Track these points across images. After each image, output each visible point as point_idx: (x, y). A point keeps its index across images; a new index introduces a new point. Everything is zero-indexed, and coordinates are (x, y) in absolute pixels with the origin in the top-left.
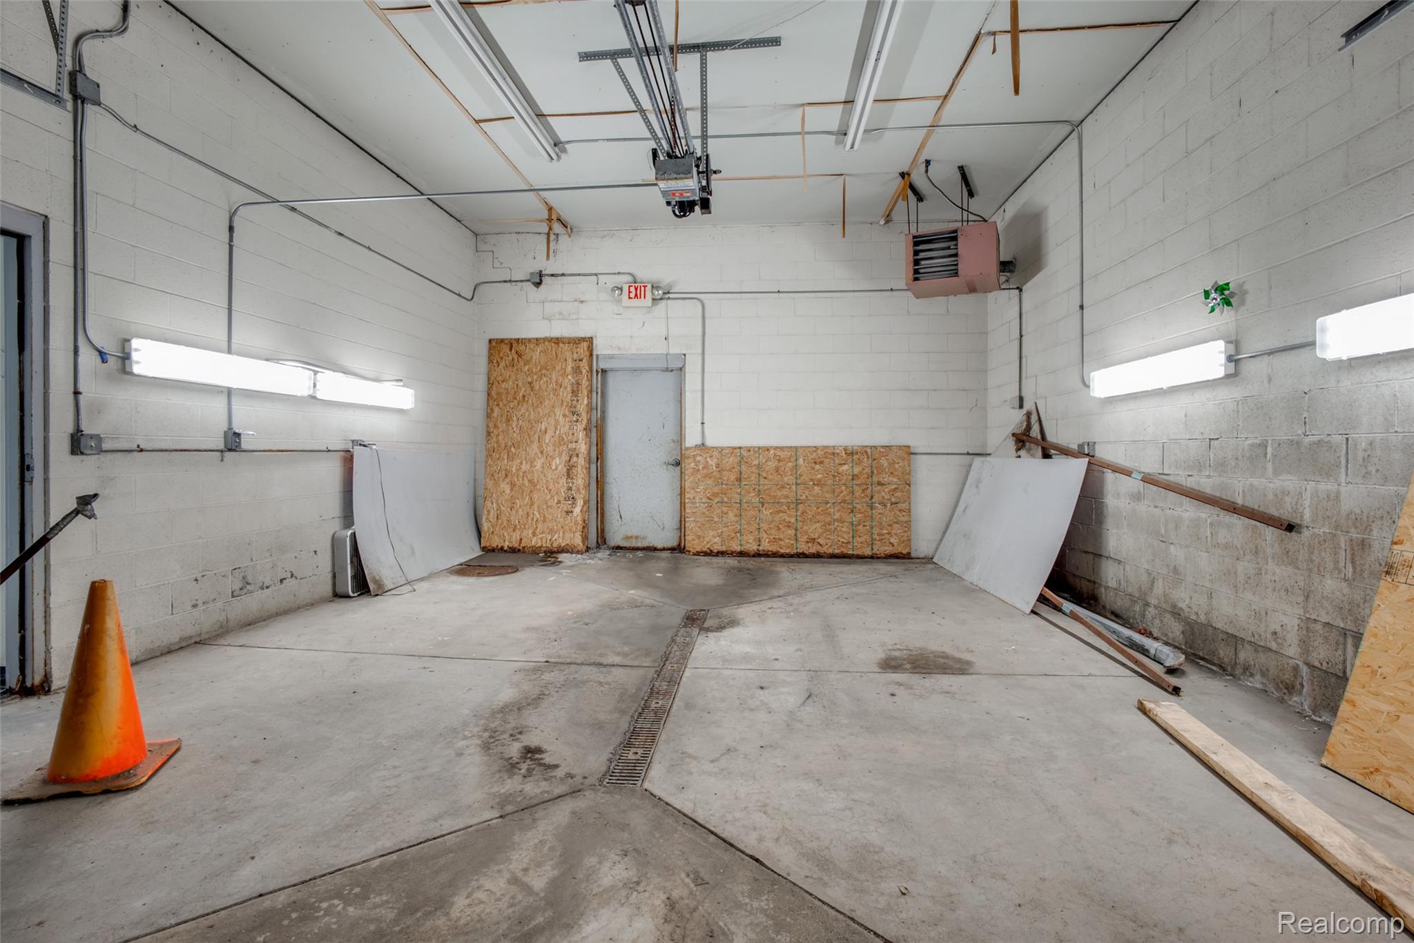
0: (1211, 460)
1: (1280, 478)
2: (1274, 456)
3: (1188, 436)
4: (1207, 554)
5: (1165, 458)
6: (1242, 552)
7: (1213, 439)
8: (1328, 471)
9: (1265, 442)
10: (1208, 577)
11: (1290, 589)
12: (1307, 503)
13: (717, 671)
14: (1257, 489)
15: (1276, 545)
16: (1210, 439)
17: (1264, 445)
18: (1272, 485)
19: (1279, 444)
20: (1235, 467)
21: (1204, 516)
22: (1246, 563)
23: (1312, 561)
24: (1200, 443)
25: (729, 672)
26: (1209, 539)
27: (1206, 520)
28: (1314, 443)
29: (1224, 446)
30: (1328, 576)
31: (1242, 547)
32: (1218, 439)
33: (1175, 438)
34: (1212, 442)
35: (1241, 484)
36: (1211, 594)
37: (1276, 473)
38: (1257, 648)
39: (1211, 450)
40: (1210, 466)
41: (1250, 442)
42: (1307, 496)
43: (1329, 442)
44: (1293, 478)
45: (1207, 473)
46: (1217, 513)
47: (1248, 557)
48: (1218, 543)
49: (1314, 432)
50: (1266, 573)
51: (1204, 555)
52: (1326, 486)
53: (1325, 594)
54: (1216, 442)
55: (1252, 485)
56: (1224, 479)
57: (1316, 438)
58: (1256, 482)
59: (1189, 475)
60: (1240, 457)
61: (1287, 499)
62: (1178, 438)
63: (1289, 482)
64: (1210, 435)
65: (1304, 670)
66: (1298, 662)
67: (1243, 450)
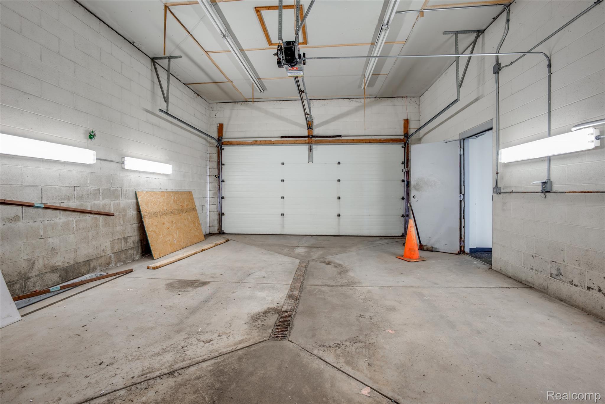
0: (76, 195)
1: (104, 200)
2: (102, 193)
3: (61, 185)
4: (73, 235)
5: (43, 195)
6: (91, 228)
7: (76, 187)
8: (117, 197)
9: (99, 189)
10: (74, 244)
11: (108, 234)
12: (112, 207)
13: (278, 283)
14: (96, 205)
15: (103, 222)
16: (74, 187)
17: (98, 190)
18: (102, 203)
19: (104, 190)
20: (87, 198)
21: (71, 219)
22: (92, 232)
23: (114, 223)
24: (69, 188)
25: (273, 283)
26: (75, 228)
27: (73, 221)
28: (114, 190)
29: (82, 189)
30: (118, 226)
31: (91, 227)
32: (79, 187)
33: (51, 185)
34: (76, 188)
35: (90, 204)
36: (76, 250)
37: (103, 199)
38: (97, 259)
39: (75, 191)
40: (75, 198)
41: (94, 188)
42: (112, 205)
43: (117, 190)
44: (108, 200)
45: (73, 201)
46: (79, 216)
47: (93, 229)
48: (79, 229)
49: (114, 187)
50: (100, 232)
51: (72, 236)
52: (117, 202)
53: (117, 231)
54: (78, 188)
55: (94, 204)
56: (82, 203)
57: (114, 188)
58: (96, 202)
59: (61, 203)
60: (90, 194)
61: (107, 207)
62: (52, 185)
63: (107, 201)
64: (75, 185)
65: (112, 255)
66: (111, 254)
67: (91, 191)
